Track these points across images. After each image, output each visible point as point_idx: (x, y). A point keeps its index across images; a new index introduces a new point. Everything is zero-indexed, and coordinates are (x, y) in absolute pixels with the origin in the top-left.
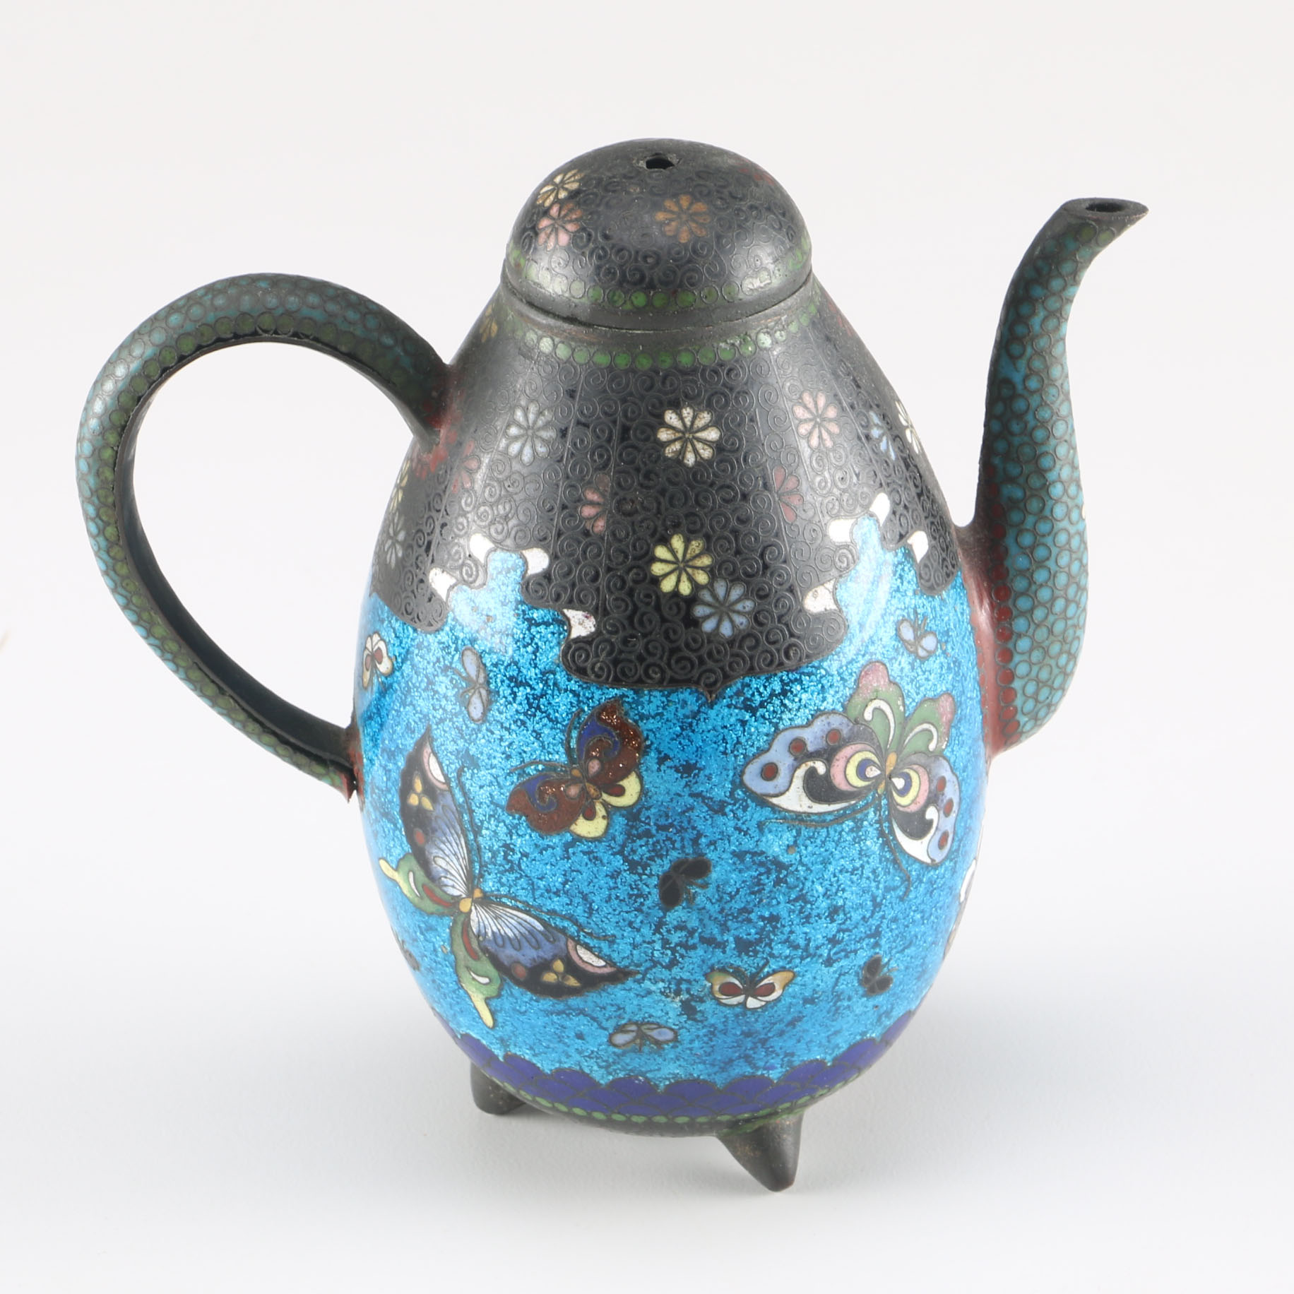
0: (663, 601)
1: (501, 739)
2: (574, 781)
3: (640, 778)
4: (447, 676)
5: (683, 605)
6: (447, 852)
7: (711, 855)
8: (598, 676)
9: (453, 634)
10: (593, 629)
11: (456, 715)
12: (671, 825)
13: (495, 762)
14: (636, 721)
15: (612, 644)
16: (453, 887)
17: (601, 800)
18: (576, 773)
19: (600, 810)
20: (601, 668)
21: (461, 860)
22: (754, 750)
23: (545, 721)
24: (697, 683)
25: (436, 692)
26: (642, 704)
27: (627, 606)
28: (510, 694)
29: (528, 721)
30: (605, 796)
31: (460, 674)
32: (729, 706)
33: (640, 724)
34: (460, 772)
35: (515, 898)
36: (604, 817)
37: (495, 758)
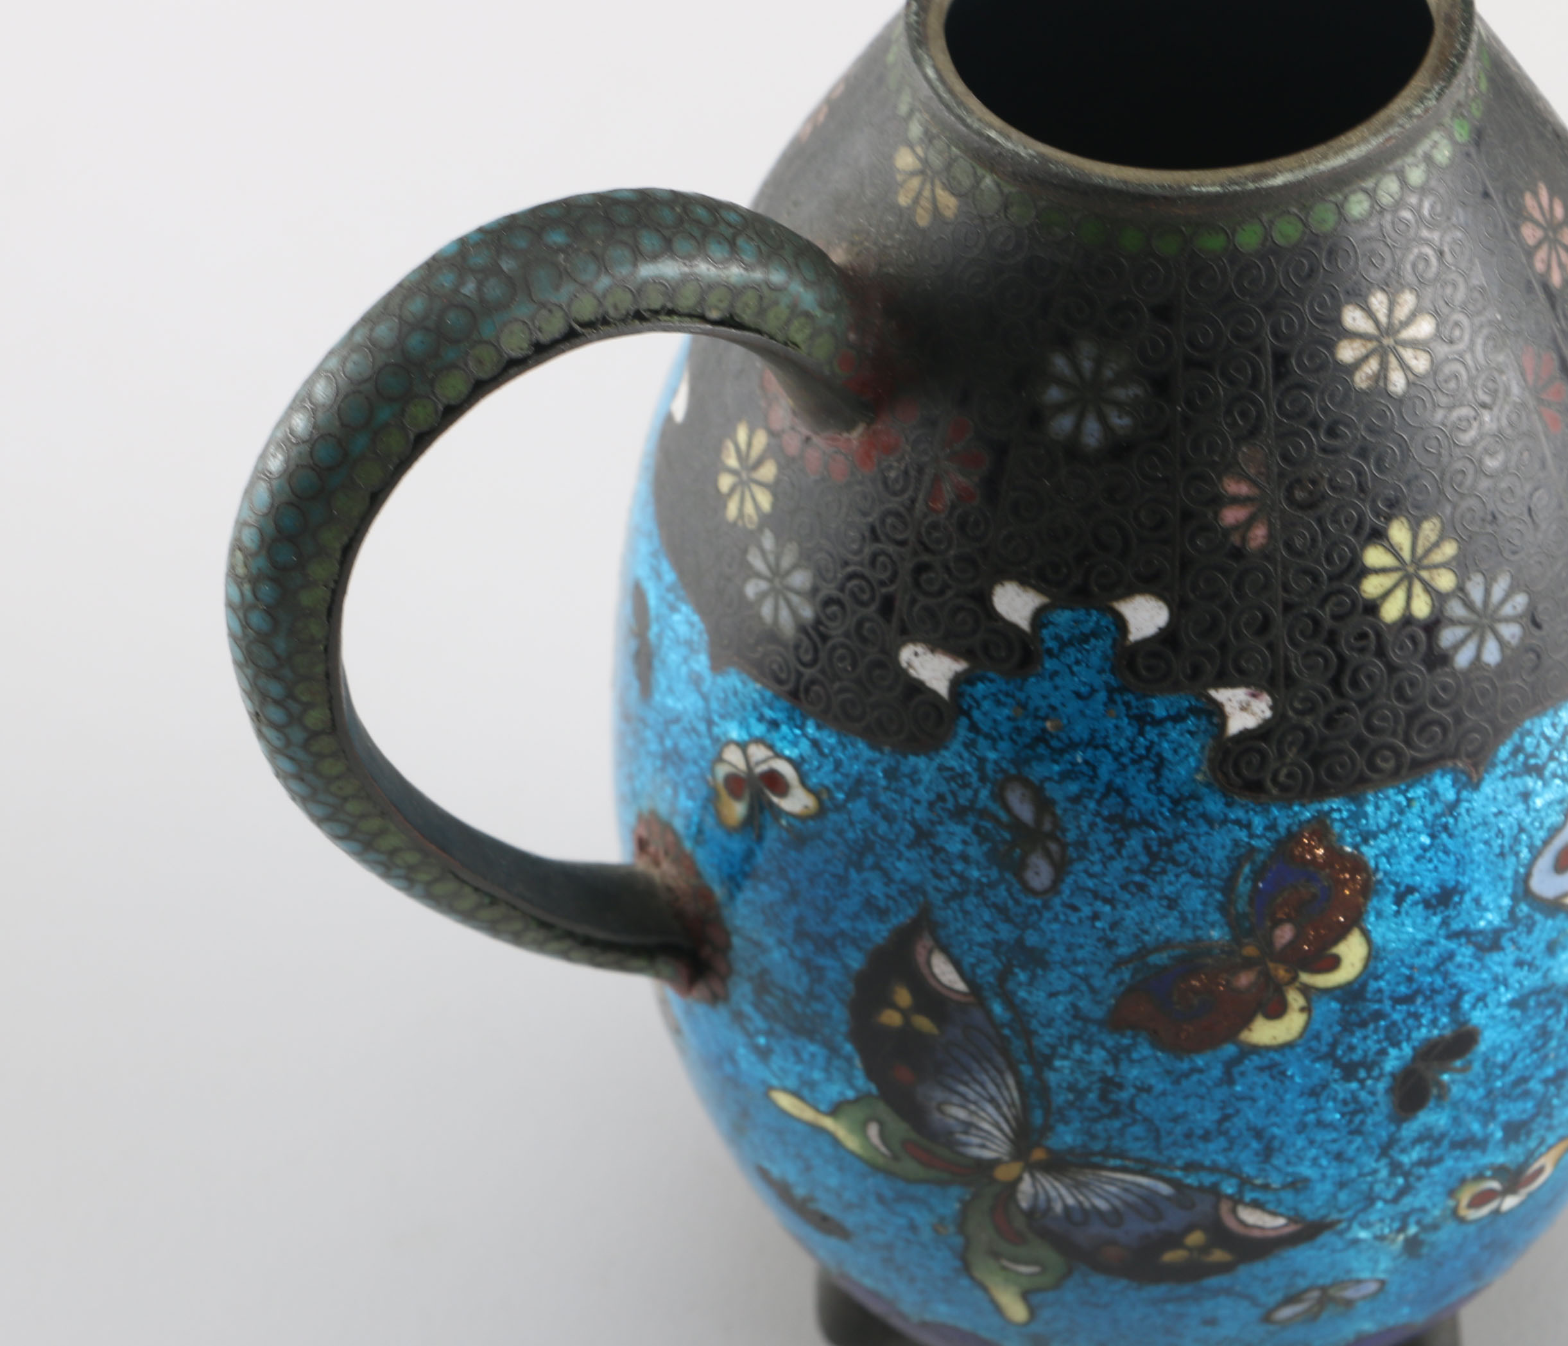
0: (1389, 638)
1: (1096, 916)
2: (1248, 964)
3: (1366, 934)
4: (965, 823)
5: (1422, 636)
6: (972, 1095)
7: (1478, 1017)
8: (1284, 789)
9: (974, 754)
10: (1268, 714)
11: (992, 885)
12: (1418, 992)
13: (1080, 954)
14: (1356, 847)
15: (1306, 731)
16: (983, 1146)
17: (1297, 984)
18: (1250, 951)
19: (1295, 999)
20: (1290, 775)
21: (1005, 1109)
22: (1542, 834)
23: (1186, 878)
24: (1455, 756)
25: (938, 850)
26: (1366, 816)
27: (1326, 660)
28: (1111, 844)
29: (1150, 882)
30: (1305, 978)
31: (996, 819)
32: (1503, 778)
33: (1364, 849)
34: (1004, 976)
35: (1121, 1155)
36: (1302, 1010)
37: (1081, 947)
